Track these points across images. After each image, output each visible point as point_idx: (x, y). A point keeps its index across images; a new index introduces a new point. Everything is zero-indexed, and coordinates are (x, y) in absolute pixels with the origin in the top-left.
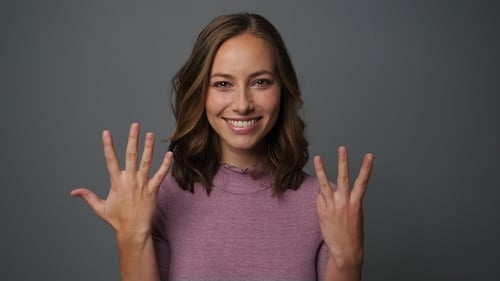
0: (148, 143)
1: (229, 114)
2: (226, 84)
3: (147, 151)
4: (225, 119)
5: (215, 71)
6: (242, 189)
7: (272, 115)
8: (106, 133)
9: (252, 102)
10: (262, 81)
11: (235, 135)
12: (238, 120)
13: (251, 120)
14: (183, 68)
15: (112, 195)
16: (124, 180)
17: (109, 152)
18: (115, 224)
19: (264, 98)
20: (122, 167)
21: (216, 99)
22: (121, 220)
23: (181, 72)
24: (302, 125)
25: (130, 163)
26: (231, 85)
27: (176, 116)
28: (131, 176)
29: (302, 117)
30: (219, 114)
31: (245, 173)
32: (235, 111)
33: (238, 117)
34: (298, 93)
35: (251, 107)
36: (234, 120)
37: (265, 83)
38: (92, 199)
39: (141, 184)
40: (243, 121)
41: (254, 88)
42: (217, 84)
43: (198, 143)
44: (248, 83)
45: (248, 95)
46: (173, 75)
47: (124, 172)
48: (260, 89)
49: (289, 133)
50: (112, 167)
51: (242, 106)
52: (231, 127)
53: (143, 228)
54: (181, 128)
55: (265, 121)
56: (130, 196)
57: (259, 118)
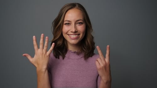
0: (46, 40)
1: (70, 33)
2: (69, 24)
3: (46, 43)
4: (68, 35)
5: (65, 20)
6: (74, 58)
7: (83, 33)
8: (34, 37)
9: (77, 29)
10: (80, 23)
11: (71, 40)
12: (72, 35)
13: (76, 35)
14: (55, 19)
15: (35, 56)
16: (39, 52)
17: (35, 43)
18: (36, 65)
19: (81, 28)
20: (38, 48)
21: (65, 28)
22: (38, 64)
23: (55, 20)
24: (93, 37)
25: (41, 46)
26: (70, 24)
27: (53, 34)
28: (41, 50)
29: (93, 35)
30: (66, 33)
31: (75, 52)
32: (71, 32)
33: (72, 34)
34: (91, 27)
35: (76, 30)
36: (71, 35)
37: (81, 23)
38: (29, 57)
39: (44, 53)
40: (74, 35)
41: (77, 25)
42: (66, 24)
43: (60, 43)
44: (75, 24)
45: (75, 27)
46: (52, 21)
47: (39, 49)
48: (79, 25)
49: (88, 40)
50: (36, 47)
51: (74, 30)
52: (70, 37)
53: (45, 67)
54: (55, 38)
55: (81, 35)
56: (41, 56)
57: (79, 35)
